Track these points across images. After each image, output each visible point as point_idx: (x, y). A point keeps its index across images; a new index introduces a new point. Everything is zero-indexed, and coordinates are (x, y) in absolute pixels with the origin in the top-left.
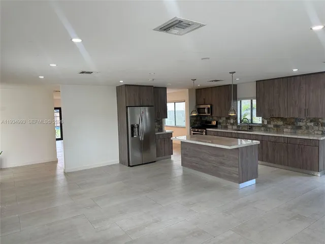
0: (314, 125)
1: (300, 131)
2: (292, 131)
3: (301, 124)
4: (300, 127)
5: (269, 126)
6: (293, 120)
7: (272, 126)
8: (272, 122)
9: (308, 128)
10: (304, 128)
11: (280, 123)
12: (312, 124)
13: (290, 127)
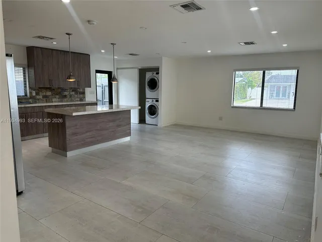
0: (75, 94)
1: (65, 100)
2: (60, 100)
3: (66, 93)
4: (65, 96)
5: (38, 97)
6: (60, 90)
7: (41, 97)
8: (40, 93)
9: (71, 96)
10: (68, 96)
11: (49, 93)
12: (73, 93)
13: (57, 97)
